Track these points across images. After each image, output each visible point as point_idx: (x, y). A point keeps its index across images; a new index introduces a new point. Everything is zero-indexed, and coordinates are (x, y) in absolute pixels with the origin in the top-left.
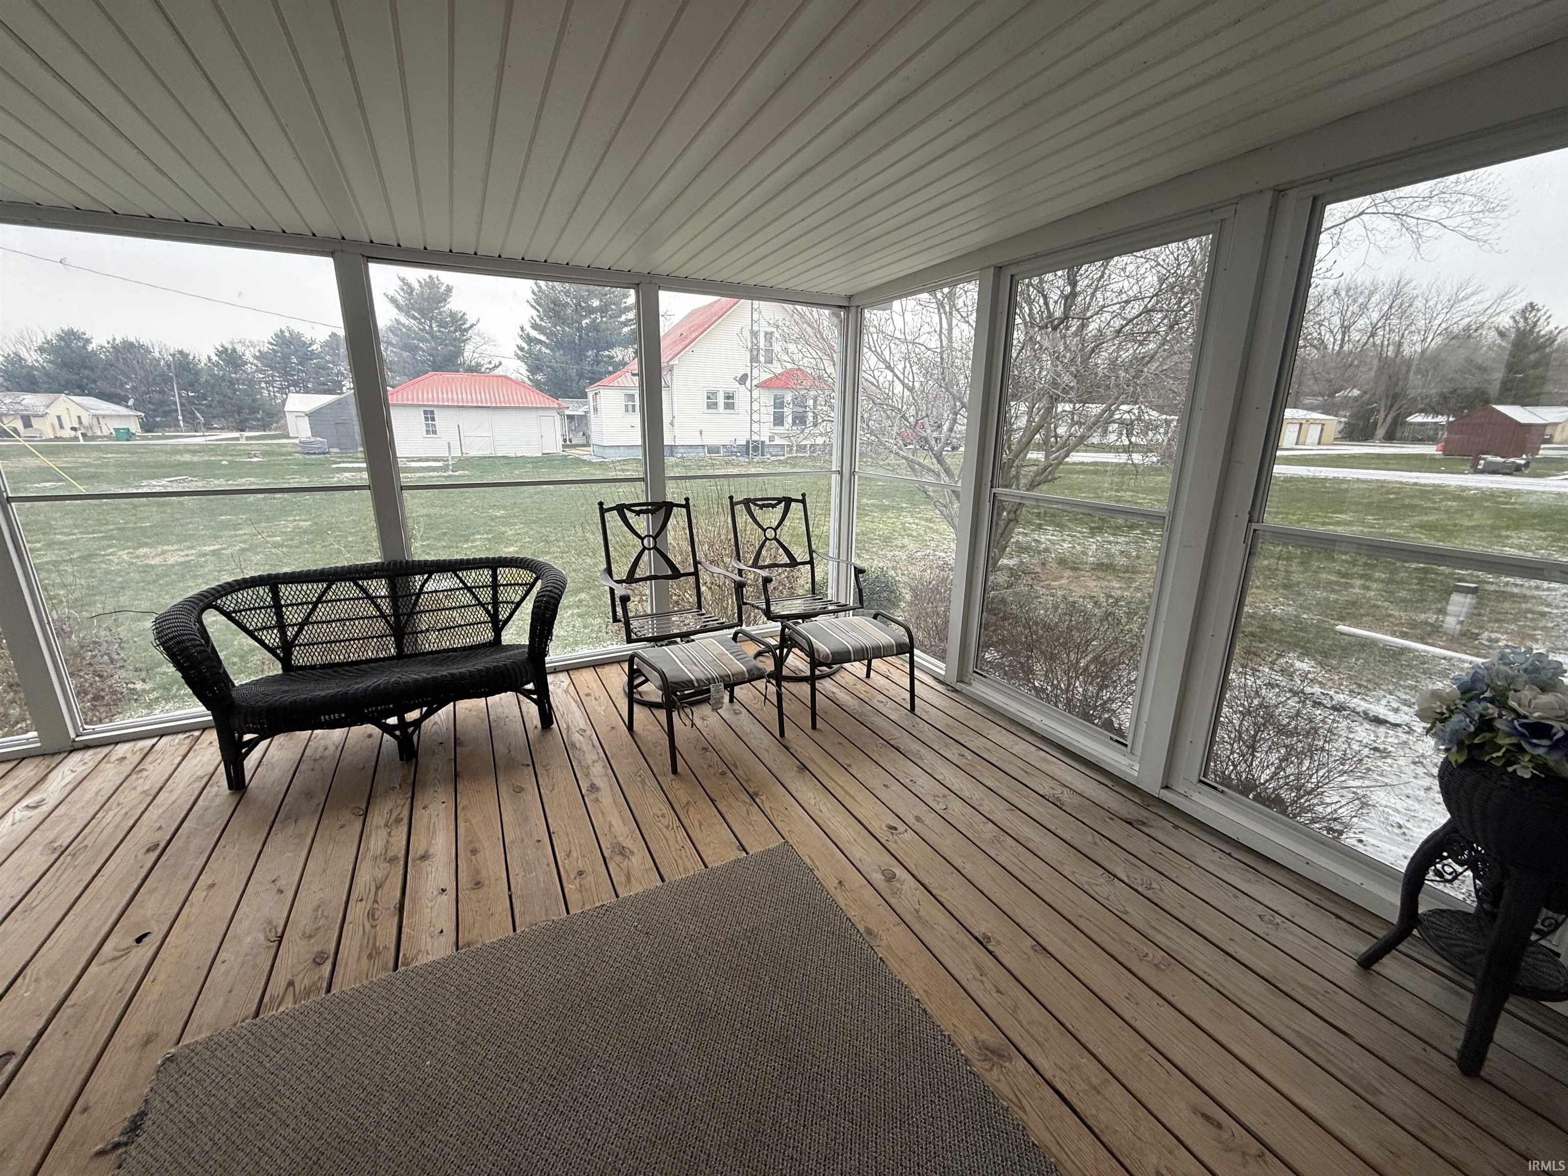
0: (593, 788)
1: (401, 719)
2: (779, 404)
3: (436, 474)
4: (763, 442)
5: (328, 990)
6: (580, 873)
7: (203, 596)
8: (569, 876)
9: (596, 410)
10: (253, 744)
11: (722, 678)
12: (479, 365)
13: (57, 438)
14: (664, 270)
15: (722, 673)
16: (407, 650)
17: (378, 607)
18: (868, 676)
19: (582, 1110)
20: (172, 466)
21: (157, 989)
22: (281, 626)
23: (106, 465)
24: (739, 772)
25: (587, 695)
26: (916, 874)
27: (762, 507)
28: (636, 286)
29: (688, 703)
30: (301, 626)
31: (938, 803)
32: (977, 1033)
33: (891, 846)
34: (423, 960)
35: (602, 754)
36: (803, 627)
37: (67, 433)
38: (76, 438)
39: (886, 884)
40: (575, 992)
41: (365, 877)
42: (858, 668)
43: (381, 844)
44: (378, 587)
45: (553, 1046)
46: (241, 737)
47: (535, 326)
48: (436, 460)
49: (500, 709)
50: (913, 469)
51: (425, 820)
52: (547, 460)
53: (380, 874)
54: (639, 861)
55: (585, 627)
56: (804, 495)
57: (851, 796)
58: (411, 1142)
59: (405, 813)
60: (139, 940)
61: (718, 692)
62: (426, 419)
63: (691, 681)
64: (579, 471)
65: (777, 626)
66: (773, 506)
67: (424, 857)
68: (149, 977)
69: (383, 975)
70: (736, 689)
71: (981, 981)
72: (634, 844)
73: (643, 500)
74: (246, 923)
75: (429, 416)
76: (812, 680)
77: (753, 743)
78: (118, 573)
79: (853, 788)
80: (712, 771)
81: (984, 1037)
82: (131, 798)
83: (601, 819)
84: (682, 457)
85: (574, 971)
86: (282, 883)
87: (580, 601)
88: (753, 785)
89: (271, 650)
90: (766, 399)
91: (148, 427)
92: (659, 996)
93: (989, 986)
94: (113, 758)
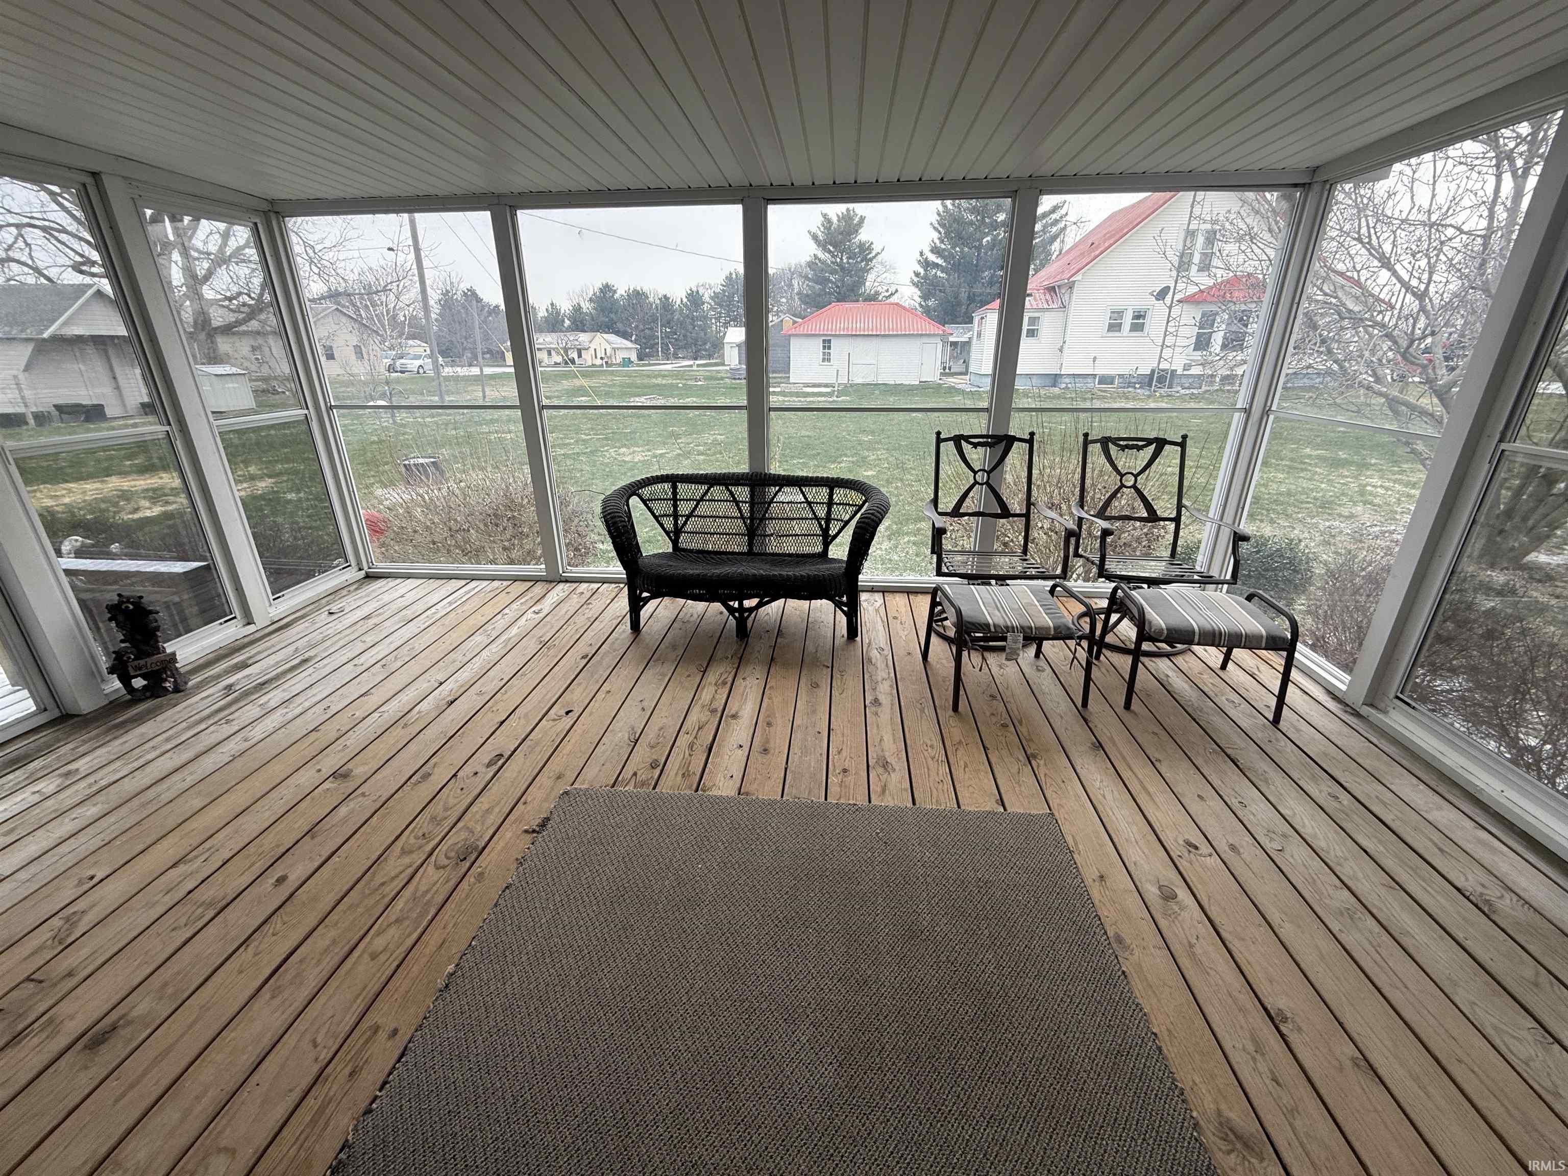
0: (876, 702)
1: (741, 604)
2: (1207, 321)
3: (823, 399)
4: (1174, 371)
5: (654, 788)
6: (845, 771)
7: (631, 485)
8: (834, 770)
9: (979, 335)
10: (647, 600)
11: (1023, 629)
12: (877, 293)
13: (594, 366)
14: (1047, 170)
15: (1025, 624)
16: (756, 550)
17: (740, 511)
18: (1224, 667)
19: (793, 955)
20: (649, 387)
21: (569, 748)
22: (676, 516)
23: (614, 385)
24: (1023, 730)
25: (895, 618)
26: (1206, 907)
27: (1123, 448)
28: (1013, 194)
29: (981, 646)
30: (688, 517)
31: (1272, 840)
32: (1223, 1107)
33: (1183, 864)
34: (715, 792)
35: (893, 675)
36: (1141, 595)
37: (598, 362)
38: (602, 366)
39: (1161, 901)
40: (813, 864)
41: (693, 718)
42: (1214, 655)
43: (709, 697)
44: (742, 493)
45: (786, 897)
46: (641, 593)
47: (935, 250)
48: (826, 386)
49: (819, 614)
50: (1396, 413)
51: (742, 688)
52: (924, 387)
53: (704, 719)
54: (897, 779)
55: (917, 555)
56: (1185, 437)
57: (1149, 793)
58: (677, 914)
59: (730, 679)
60: (567, 713)
61: (1015, 642)
62: (824, 347)
63: (988, 625)
64: (950, 400)
65: (1107, 587)
66: (1139, 448)
67: (734, 717)
68: (567, 738)
69: (688, 792)
70: (1046, 644)
71: (1254, 1059)
72: (900, 765)
73: (985, 433)
74: (621, 724)
75: (827, 344)
76: (1136, 654)
77: (1048, 706)
78: (607, 465)
79: (1155, 786)
80: (994, 719)
81: (1232, 1115)
82: (581, 621)
83: (875, 731)
84: (1067, 388)
85: (818, 847)
86: (645, 704)
87: (919, 530)
88: (1033, 746)
89: (667, 533)
90: (1189, 317)
91: (640, 358)
92: (880, 900)
93: (1262, 1066)
94: (578, 591)
